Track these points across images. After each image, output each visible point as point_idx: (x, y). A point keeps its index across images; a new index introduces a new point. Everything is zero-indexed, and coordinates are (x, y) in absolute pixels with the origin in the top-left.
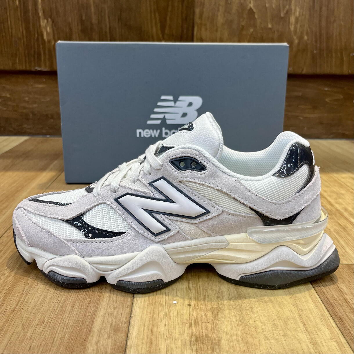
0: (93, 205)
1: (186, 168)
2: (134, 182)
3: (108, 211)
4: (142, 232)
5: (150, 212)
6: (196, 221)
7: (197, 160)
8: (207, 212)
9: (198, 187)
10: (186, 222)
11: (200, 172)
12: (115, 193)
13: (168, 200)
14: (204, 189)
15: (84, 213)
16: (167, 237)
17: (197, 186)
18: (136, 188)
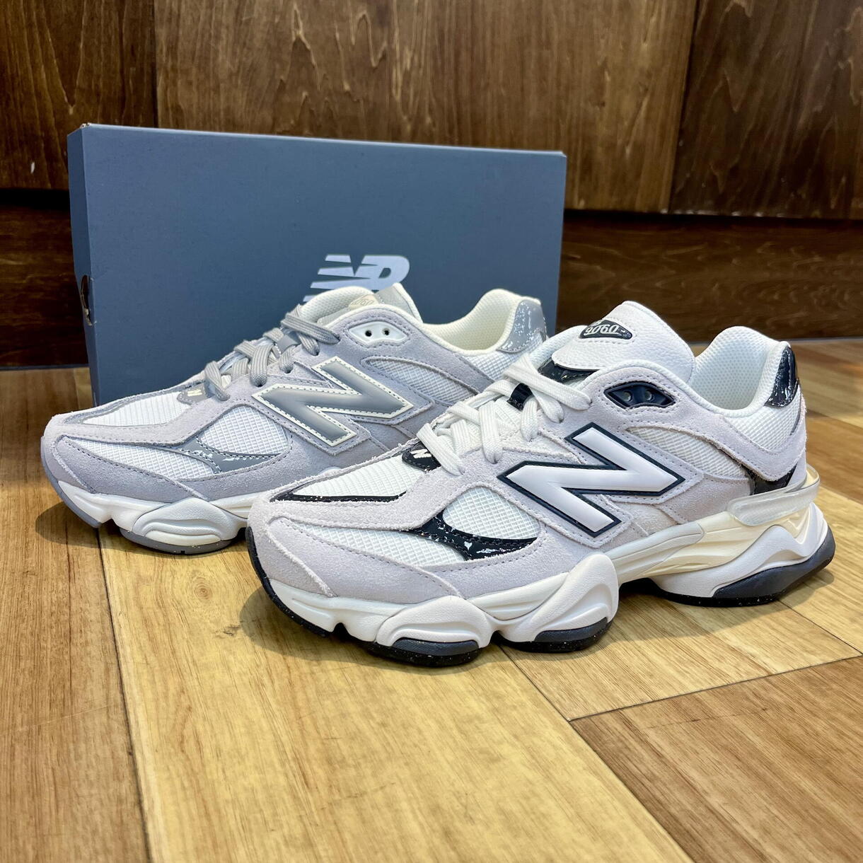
0: (458, 493)
1: (638, 402)
2: (531, 439)
3: (490, 501)
4: (567, 533)
5: (579, 492)
6: (661, 499)
7: (655, 386)
8: (681, 480)
9: (662, 435)
10: (643, 504)
11: (665, 407)
12: (496, 465)
13: (609, 465)
14: (674, 438)
15: (443, 511)
16: (615, 535)
17: (660, 434)
18: (539, 450)
